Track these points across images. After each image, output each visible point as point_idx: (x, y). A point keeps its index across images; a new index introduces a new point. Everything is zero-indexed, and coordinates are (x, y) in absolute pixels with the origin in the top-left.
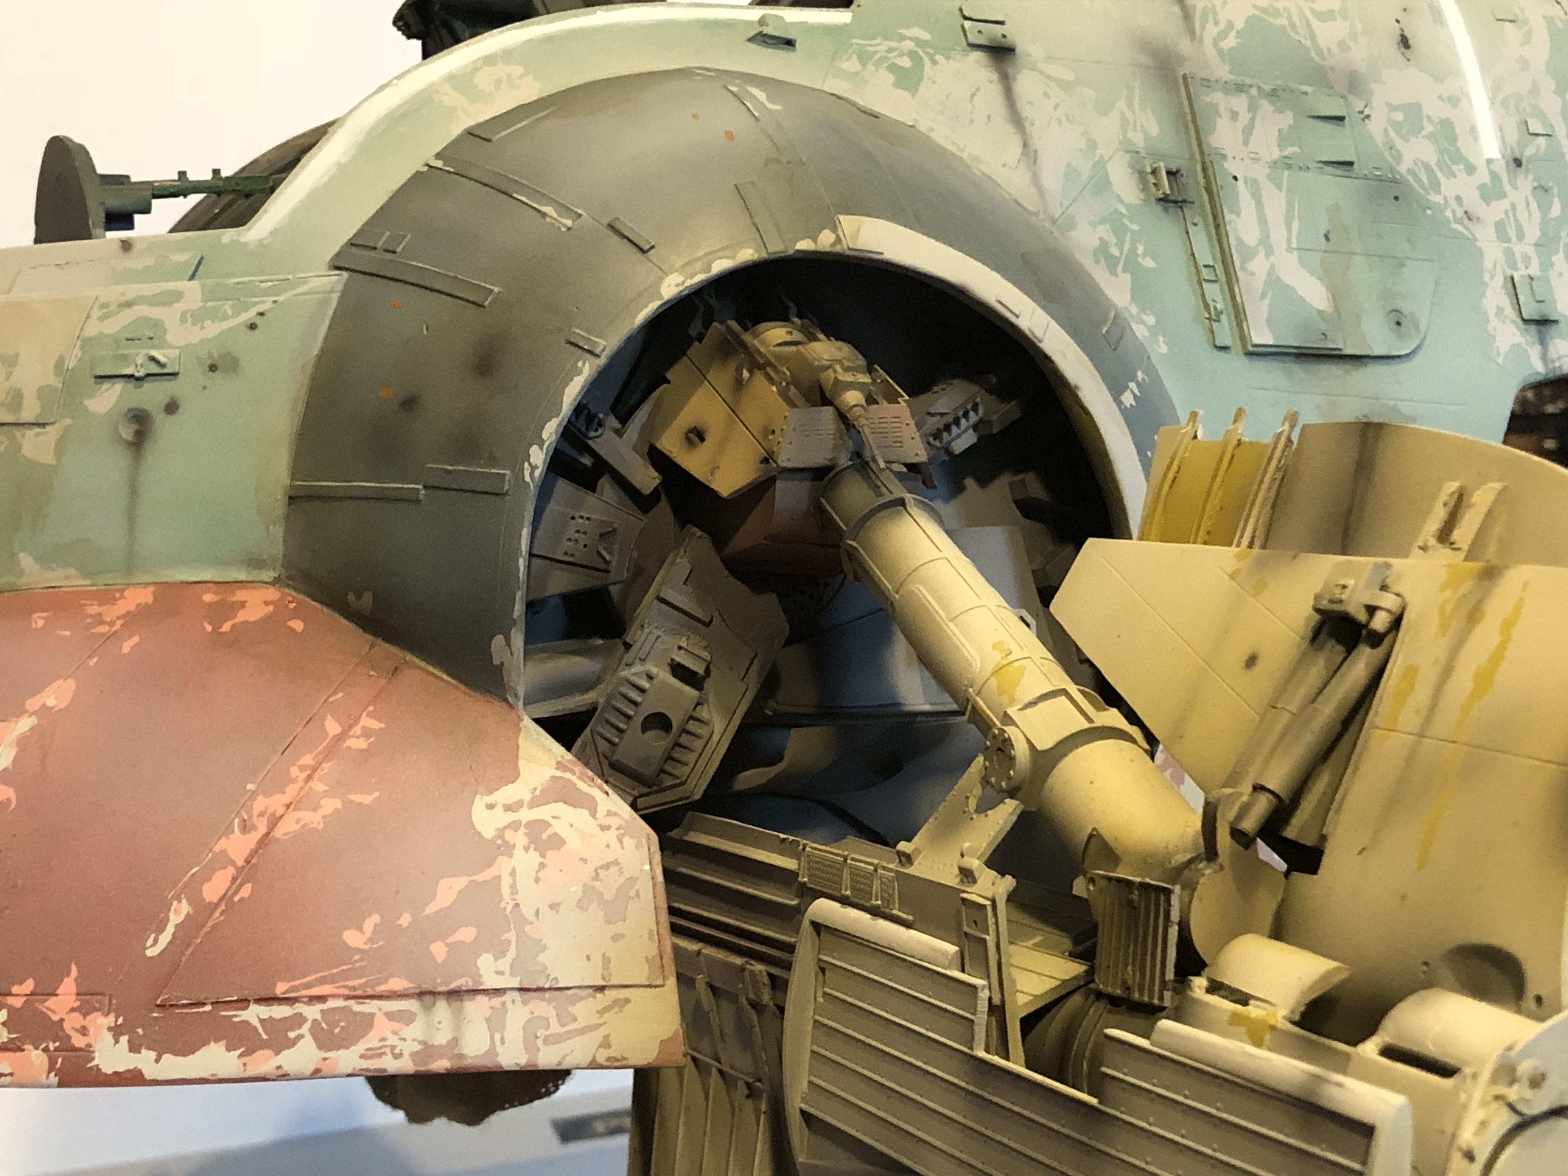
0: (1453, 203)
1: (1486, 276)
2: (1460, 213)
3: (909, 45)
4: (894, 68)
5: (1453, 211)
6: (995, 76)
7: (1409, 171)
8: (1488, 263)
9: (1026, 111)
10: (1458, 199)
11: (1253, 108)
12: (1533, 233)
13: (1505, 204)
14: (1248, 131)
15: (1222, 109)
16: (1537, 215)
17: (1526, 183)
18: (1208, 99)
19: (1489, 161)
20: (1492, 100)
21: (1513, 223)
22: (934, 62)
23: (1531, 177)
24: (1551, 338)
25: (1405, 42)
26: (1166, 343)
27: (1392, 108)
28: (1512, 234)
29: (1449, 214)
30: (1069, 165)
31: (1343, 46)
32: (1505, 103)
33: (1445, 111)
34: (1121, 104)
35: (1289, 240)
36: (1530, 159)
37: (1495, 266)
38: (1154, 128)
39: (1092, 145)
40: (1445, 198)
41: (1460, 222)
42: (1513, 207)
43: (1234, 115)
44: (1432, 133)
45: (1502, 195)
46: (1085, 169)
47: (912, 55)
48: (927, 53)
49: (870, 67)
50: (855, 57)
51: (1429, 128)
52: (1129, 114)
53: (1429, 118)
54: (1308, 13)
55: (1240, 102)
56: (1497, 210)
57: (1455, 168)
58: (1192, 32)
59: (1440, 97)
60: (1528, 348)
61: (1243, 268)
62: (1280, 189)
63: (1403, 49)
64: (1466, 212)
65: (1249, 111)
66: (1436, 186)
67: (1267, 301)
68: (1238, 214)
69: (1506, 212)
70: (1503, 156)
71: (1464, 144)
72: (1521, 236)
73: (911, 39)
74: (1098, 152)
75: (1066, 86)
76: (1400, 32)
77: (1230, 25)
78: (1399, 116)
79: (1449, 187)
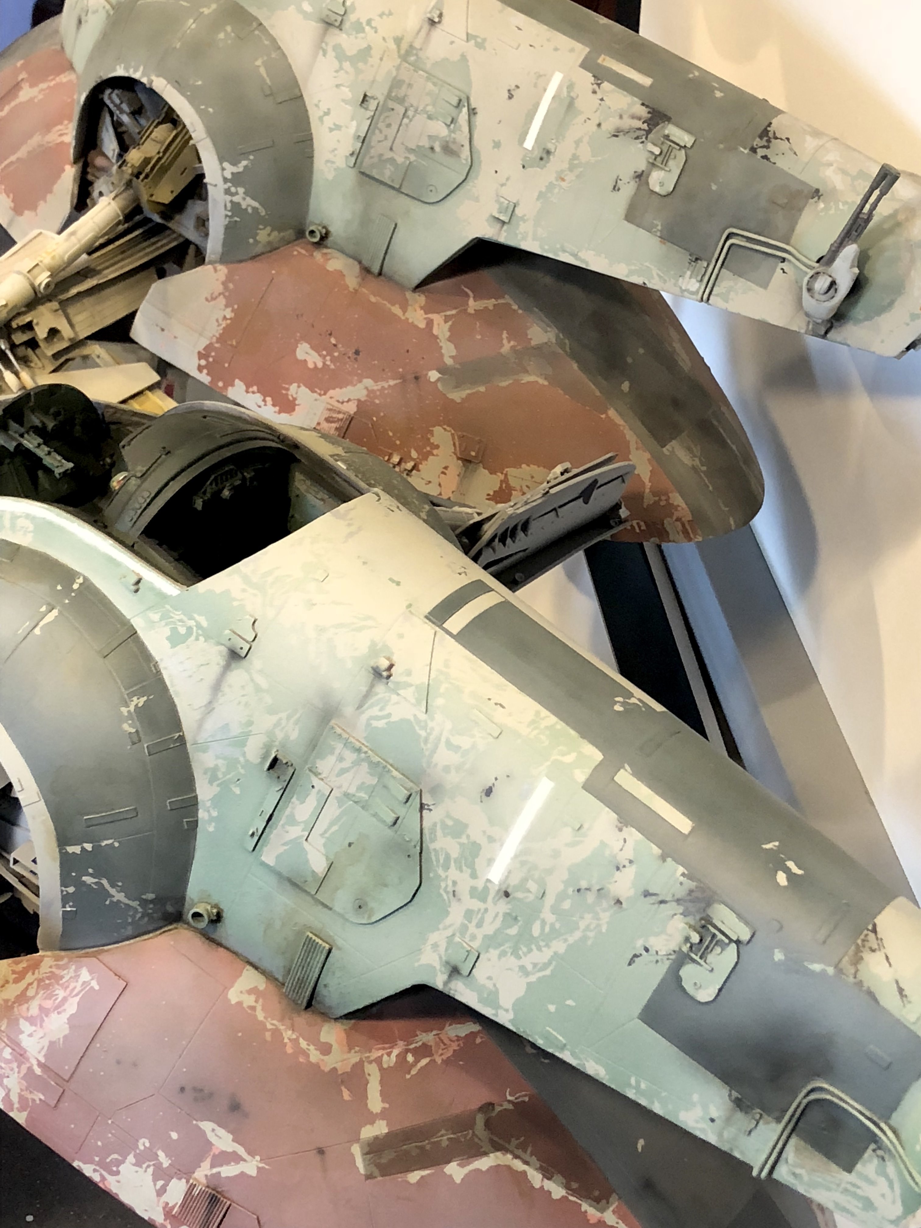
0: (450, 883)
1: (441, 926)
2: (450, 889)
3: (192, 623)
4: (174, 630)
5: (447, 886)
6: (222, 663)
7: (435, 850)
8: (448, 921)
9: (225, 688)
10: (455, 883)
11: (357, 763)
12: (489, 929)
13: (482, 906)
14: (343, 771)
15: (337, 752)
16: (498, 923)
17: (503, 906)
18: (332, 743)
19: (488, 881)
20: (516, 856)
21: (480, 916)
22: (197, 639)
23: (509, 906)
24: (457, 979)
25: (489, 792)
26: (215, 827)
27: (448, 816)
28: (475, 922)
29: (443, 885)
30: (227, 724)
31: (447, 769)
32: (523, 863)
33: (482, 841)
34: (284, 715)
35: (325, 832)
36: (514, 898)
37: (450, 926)
38: (294, 735)
39: (250, 723)
40: (447, 877)
41: (447, 893)
42: (486, 910)
43: (341, 759)
44: (464, 844)
45: (484, 900)
46: (236, 730)
47: (190, 629)
48: (197, 633)
49: (163, 623)
50: (160, 614)
51: (464, 840)
52: (284, 722)
53: (468, 837)
54: (443, 739)
55: (350, 757)
56: (475, 904)
57: (464, 868)
58: (360, 706)
59: (484, 832)
60: (439, 974)
61: (283, 826)
62: (340, 807)
63: (483, 794)
64: (454, 891)
65: (352, 763)
66: (447, 868)
67: (286, 848)
68: (303, 802)
69: (479, 910)
70: (500, 884)
71: (479, 862)
72: (479, 925)
73: (196, 622)
74: (250, 728)
75: (258, 689)
76: (491, 785)
77: (389, 715)
78: (450, 823)
79: (453, 873)
